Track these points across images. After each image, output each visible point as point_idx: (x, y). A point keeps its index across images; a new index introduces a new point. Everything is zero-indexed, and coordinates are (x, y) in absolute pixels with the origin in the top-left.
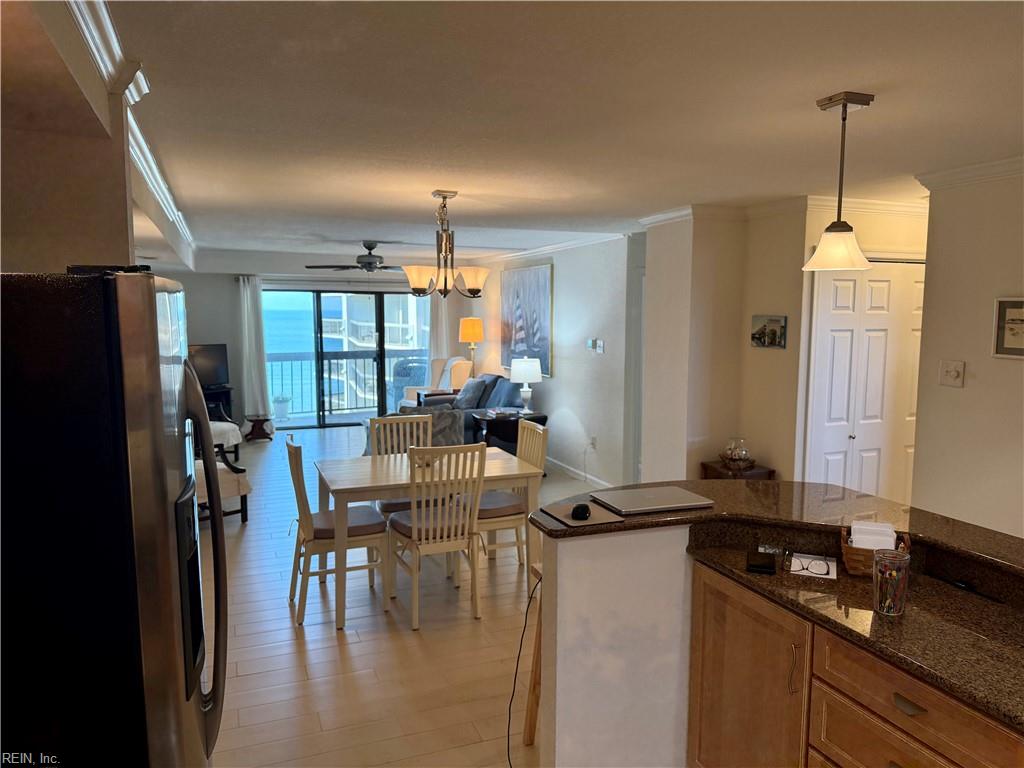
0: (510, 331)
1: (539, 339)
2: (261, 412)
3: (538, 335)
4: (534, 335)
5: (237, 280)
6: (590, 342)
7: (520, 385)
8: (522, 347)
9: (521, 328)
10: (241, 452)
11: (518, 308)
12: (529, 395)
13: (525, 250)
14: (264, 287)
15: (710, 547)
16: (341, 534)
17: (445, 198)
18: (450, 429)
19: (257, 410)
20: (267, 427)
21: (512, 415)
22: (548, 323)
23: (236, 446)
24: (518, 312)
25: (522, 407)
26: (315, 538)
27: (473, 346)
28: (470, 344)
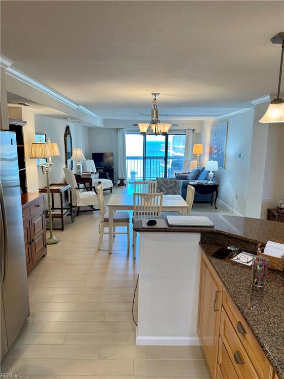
0: (212, 150)
1: (222, 153)
2: (124, 177)
3: (221, 152)
4: (220, 151)
5: (118, 130)
6: (238, 155)
7: (209, 172)
8: (215, 156)
9: (216, 149)
10: (113, 190)
11: (216, 140)
12: (212, 176)
13: (219, 116)
14: (126, 133)
15: (209, 243)
16: (111, 221)
17: (155, 96)
18: (174, 187)
19: (122, 176)
20: (124, 182)
21: (205, 183)
22: (225, 147)
23: (111, 188)
24: (215, 142)
25: (209, 180)
26: (105, 221)
27: (198, 155)
28: (197, 155)
